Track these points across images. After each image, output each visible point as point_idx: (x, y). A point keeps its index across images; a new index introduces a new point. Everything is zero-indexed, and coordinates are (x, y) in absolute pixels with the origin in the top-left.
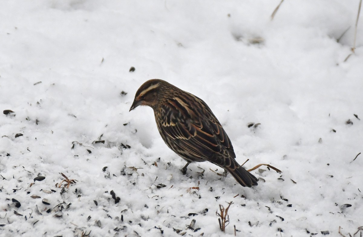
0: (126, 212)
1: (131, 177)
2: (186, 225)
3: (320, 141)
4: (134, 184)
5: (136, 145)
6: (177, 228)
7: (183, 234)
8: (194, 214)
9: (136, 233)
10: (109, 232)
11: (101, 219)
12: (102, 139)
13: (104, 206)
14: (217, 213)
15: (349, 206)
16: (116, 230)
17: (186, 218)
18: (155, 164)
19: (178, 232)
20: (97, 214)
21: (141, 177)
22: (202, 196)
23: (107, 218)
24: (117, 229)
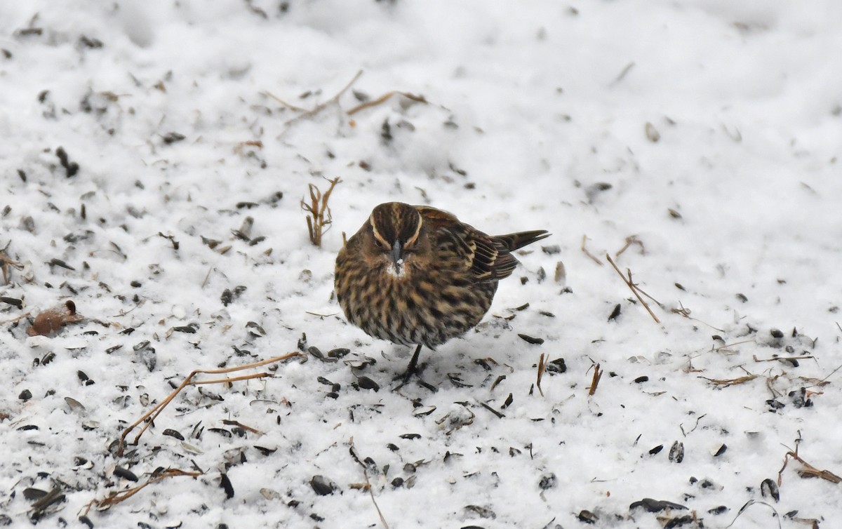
0: (93, 198)
1: (104, 115)
2: (231, 229)
3: (541, 35)
4: (111, 132)
5: (117, 41)
6: (209, 237)
7: (225, 252)
8: (250, 206)
9: (116, 246)
10: (53, 244)
11: (35, 213)
12: (38, 25)
13: (42, 184)
14: (302, 203)
15: (605, 187)
16: (69, 239)
17: (231, 213)
18: (160, 87)
19: (213, 245)
20: (26, 202)
21: (126, 116)
22: (269, 163)
23: (47, 211)
24: (72, 238)
